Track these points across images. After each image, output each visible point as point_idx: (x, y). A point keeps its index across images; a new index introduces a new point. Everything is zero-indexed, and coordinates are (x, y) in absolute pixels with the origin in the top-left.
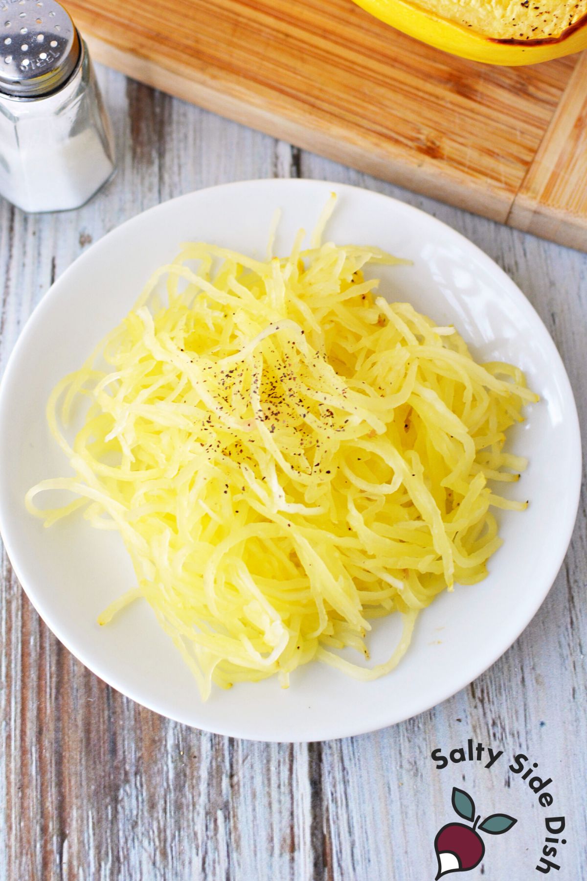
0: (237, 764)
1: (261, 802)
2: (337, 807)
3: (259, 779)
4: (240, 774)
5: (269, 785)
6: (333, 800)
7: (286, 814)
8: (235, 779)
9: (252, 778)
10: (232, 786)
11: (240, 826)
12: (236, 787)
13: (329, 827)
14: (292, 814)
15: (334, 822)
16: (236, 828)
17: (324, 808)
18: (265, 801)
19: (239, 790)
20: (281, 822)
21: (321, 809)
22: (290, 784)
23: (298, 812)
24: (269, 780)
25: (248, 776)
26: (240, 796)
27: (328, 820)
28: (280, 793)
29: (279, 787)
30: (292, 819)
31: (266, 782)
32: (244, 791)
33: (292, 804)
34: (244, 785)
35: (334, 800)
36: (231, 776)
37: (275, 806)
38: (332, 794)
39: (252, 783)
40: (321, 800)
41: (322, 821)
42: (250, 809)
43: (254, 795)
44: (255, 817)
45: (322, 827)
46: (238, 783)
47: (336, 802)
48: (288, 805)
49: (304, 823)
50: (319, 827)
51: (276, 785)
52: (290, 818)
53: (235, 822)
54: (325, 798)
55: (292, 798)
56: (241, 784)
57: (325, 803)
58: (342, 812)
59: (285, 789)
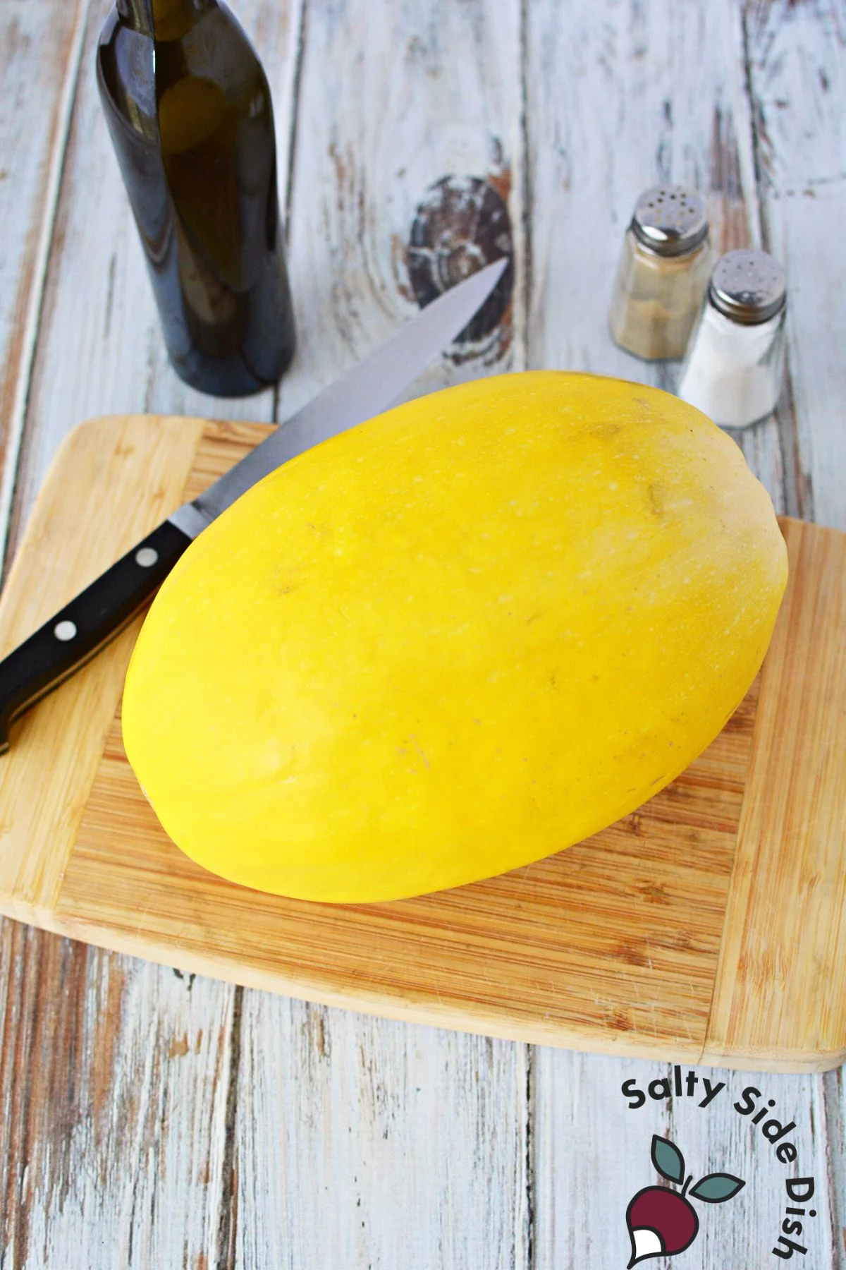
0: (169, 1111)
1: (185, 1142)
2: (245, 1148)
3: (185, 1124)
4: (170, 1119)
5: (193, 1129)
6: (242, 1143)
7: (204, 1153)
8: (166, 1123)
9: (179, 1123)
10: (163, 1129)
11: (166, 1160)
12: (166, 1130)
13: (237, 1164)
14: (209, 1153)
15: (242, 1161)
16: (163, 1162)
17: (235, 1149)
18: (188, 1142)
19: (168, 1133)
20: (199, 1159)
21: (232, 1150)
22: (210, 1129)
23: (213, 1151)
24: (193, 1125)
25: (176, 1121)
26: (168, 1137)
27: (237, 1158)
28: (200, 1136)
29: (200, 1131)
30: (209, 1157)
31: (190, 1127)
32: (172, 1133)
33: (210, 1145)
34: (172, 1129)
35: (244, 1143)
36: (163, 1121)
37: (196, 1146)
38: (242, 1138)
39: (179, 1127)
40: (233, 1142)
41: (232, 1159)
42: (176, 1148)
43: (180, 1137)
44: (179, 1154)
45: (232, 1165)
46: (168, 1127)
47: (245, 1145)
48: (207, 1146)
49: (218, 1160)
50: (229, 1164)
51: (198, 1130)
52: (207, 1155)
53: (163, 1158)
54: (236, 1141)
55: (210, 1140)
56: (170, 1127)
57: (236, 1146)
58: (249, 1152)
59: (204, 1133)
